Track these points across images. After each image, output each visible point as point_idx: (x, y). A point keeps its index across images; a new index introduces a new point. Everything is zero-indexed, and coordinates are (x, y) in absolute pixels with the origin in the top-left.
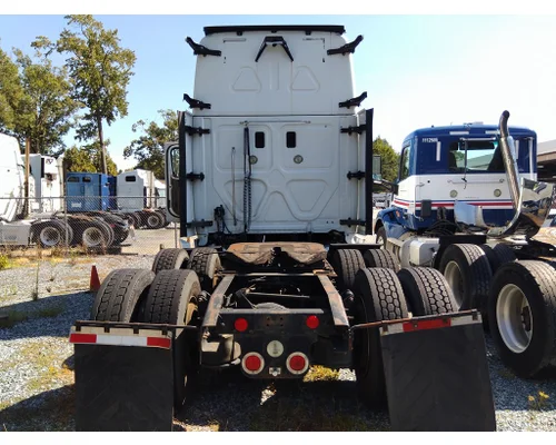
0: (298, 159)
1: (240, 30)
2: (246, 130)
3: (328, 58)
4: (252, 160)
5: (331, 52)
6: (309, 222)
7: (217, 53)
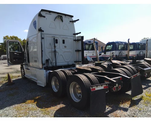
0: (65, 47)
1: (50, 12)
2: (54, 39)
3: (70, 23)
4: (55, 47)
5: (70, 21)
6: (68, 62)
7: (44, 17)
